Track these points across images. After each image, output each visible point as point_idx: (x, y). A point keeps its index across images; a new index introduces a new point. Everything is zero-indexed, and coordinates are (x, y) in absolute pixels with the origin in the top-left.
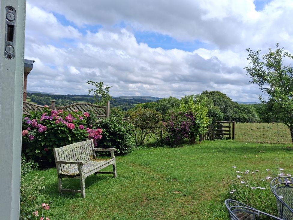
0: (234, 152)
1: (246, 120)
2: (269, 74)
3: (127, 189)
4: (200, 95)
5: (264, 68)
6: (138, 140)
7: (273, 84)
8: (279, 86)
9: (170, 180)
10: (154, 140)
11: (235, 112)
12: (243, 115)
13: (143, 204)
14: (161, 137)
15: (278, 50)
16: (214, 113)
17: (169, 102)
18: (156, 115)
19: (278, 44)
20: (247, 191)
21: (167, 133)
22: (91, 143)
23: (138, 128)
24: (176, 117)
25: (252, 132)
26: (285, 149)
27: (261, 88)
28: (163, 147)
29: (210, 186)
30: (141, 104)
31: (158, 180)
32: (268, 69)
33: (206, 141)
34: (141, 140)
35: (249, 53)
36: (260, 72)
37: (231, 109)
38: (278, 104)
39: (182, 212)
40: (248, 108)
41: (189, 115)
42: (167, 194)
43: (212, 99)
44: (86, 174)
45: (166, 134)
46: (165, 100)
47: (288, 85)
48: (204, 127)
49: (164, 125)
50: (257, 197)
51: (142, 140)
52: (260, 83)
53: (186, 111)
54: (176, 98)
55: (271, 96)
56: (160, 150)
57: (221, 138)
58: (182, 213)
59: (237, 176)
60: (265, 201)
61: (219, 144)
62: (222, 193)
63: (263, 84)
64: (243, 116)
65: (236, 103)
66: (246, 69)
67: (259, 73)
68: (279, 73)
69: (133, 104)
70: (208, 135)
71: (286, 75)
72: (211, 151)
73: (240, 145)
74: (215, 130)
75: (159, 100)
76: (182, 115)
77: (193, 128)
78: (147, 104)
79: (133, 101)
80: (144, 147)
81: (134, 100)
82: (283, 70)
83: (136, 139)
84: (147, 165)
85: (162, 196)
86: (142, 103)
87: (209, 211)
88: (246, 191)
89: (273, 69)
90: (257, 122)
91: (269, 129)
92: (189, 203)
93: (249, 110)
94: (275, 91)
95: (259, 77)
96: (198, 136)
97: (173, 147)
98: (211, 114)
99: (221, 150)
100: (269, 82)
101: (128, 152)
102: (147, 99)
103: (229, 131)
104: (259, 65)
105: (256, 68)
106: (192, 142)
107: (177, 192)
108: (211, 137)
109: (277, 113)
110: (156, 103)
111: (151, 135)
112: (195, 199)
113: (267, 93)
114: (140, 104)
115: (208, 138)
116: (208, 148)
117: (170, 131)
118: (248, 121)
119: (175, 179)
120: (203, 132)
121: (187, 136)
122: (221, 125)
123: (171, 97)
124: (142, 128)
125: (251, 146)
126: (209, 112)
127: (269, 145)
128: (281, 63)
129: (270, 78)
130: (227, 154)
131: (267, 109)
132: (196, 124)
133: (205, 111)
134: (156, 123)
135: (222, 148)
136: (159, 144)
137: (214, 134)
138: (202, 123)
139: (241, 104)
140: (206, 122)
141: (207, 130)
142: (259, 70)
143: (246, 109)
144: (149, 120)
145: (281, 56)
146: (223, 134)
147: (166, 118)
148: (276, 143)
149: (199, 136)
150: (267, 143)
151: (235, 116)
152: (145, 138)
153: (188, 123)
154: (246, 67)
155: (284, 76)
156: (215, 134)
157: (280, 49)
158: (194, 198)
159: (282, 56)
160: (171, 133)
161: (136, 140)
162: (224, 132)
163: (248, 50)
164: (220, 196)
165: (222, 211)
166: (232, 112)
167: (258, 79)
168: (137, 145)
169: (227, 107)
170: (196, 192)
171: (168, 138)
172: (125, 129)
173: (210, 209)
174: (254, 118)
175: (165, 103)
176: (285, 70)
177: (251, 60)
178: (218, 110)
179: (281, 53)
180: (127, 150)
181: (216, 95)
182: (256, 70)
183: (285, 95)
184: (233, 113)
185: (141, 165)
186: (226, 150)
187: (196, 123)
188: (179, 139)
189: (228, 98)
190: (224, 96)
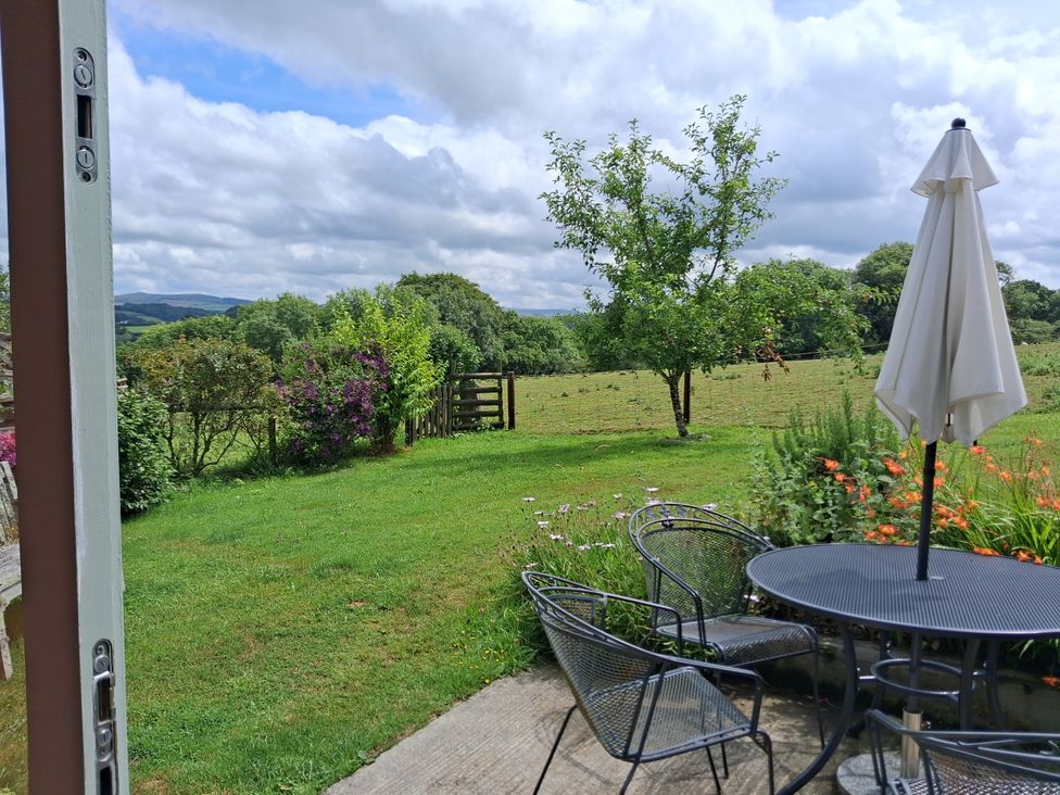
0: (517, 466)
1: (543, 367)
2: (611, 217)
3: (178, 622)
4: (395, 286)
5: (598, 199)
6: (182, 459)
7: (622, 249)
8: (639, 257)
9: (326, 570)
10: (245, 454)
11: (509, 345)
12: (533, 353)
13: (245, 656)
14: (272, 440)
15: (635, 141)
16: (450, 346)
17: (280, 315)
18: (248, 360)
19: (634, 122)
20: (566, 560)
21: (296, 425)
22: (5, 479)
23: (179, 415)
24: (324, 366)
25: (565, 401)
26: (657, 445)
27: (590, 264)
28: (281, 474)
29: (461, 570)
30: (163, 327)
31: (284, 578)
32: (608, 201)
33: (428, 441)
34: (195, 459)
35: (552, 148)
36: (584, 210)
37: (496, 332)
38: (635, 310)
39: (382, 657)
40: (548, 329)
41: (369, 358)
42: (324, 615)
43: (435, 302)
44: (9, 591)
45: (288, 427)
46: (263, 305)
47: (663, 252)
48: (419, 397)
49: (281, 397)
50: (593, 573)
51: (198, 458)
52: (585, 246)
53: (357, 344)
54: (308, 298)
55: (616, 287)
56: (270, 486)
57: (475, 429)
58: (383, 660)
59: (540, 523)
60: (617, 580)
61: (470, 445)
62: (496, 583)
63: (594, 250)
64: (535, 356)
65: (510, 315)
66: (544, 200)
67: (583, 214)
68: (637, 215)
69: (128, 325)
70: (435, 423)
71: (656, 221)
72: (447, 470)
73: (532, 445)
74: (456, 404)
75: (236, 310)
76: (344, 357)
77: (385, 400)
78: (190, 325)
79: (127, 313)
80: (207, 481)
81: (131, 310)
82: (650, 205)
83: (173, 454)
84: (233, 537)
85: (309, 622)
86: (168, 320)
87: (463, 639)
88: (563, 561)
89: (622, 201)
90: (577, 372)
91: (611, 390)
92: (400, 627)
93: (551, 337)
94: (627, 273)
95: (583, 226)
96: (402, 426)
97: (318, 473)
98: (441, 351)
99: (477, 463)
100: (612, 244)
101: (148, 504)
102: (185, 305)
103: (499, 403)
104: (582, 188)
105: (572, 197)
106: (383, 448)
107: (358, 604)
108: (444, 428)
109: (634, 339)
110: (228, 318)
111: (234, 436)
112: (419, 613)
113: (605, 278)
114: (161, 327)
115: (432, 429)
116: (437, 463)
117: (304, 418)
118: (549, 369)
119: (344, 566)
120: (418, 413)
121: (366, 429)
122: (474, 384)
123: (286, 296)
124: (195, 414)
125: (564, 443)
126: (435, 344)
127: (615, 437)
128: (644, 182)
129: (615, 229)
130: (499, 474)
131: (608, 328)
132: (393, 387)
133: (424, 340)
134: (252, 392)
135: (480, 457)
136: (264, 467)
137: (452, 416)
138: (413, 382)
139: (527, 315)
140: (428, 375)
141: (430, 404)
142: (582, 205)
143: (542, 332)
144: (225, 382)
145: (643, 163)
146: (479, 415)
147: (287, 370)
148: (633, 431)
149: (404, 427)
150: (609, 431)
151: (511, 357)
152: (211, 450)
153: (367, 383)
154: (545, 195)
155: (650, 225)
156: (456, 417)
157: (641, 139)
158: (414, 611)
159: (646, 162)
160: (308, 424)
161: (174, 461)
162: (483, 408)
163: (548, 136)
164: (492, 592)
165: (501, 632)
166: (500, 343)
167: (580, 234)
168: (179, 478)
169: (483, 328)
170: (419, 595)
171: (297, 443)
172: (130, 421)
173: (467, 632)
174: (567, 359)
175: (264, 319)
176: (655, 206)
177: (559, 172)
178: (458, 336)
179: (644, 152)
180: (145, 498)
181: (445, 288)
182: (573, 205)
183: (653, 283)
184: (502, 347)
185: (212, 541)
186: (494, 462)
187: (396, 382)
188: (337, 442)
189: (486, 298)
190: (471, 290)
